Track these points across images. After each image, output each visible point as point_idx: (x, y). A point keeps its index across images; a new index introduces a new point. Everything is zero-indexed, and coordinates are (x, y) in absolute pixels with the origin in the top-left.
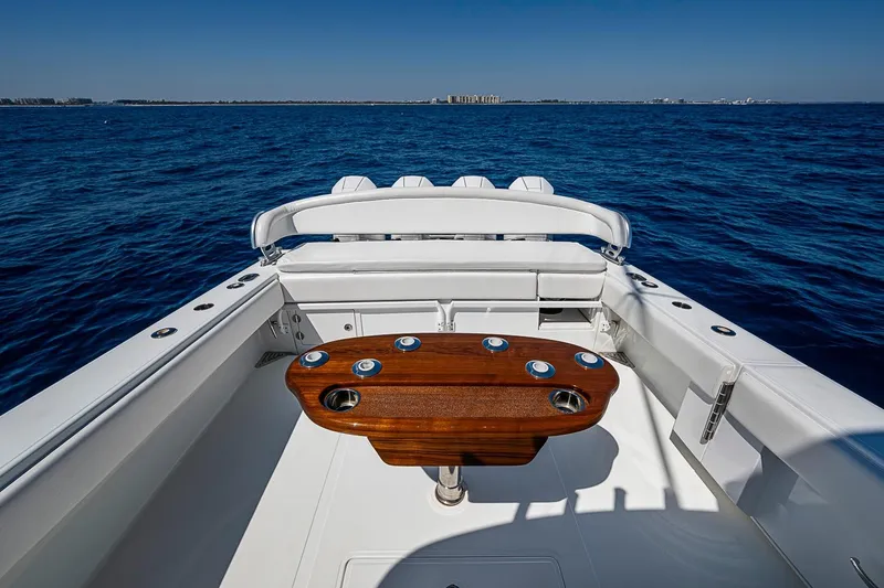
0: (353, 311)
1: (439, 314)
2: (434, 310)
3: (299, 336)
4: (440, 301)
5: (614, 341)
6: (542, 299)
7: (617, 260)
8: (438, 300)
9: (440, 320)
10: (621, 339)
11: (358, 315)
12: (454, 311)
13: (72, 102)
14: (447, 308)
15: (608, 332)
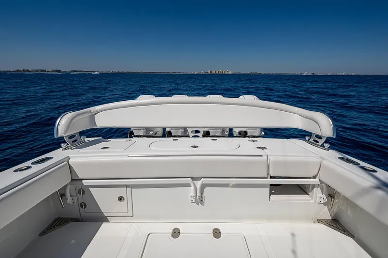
0: (126, 186)
1: (192, 188)
2: (188, 185)
3: (83, 205)
4: (193, 179)
5: (329, 210)
6: (271, 177)
7: (322, 146)
8: (192, 178)
9: (192, 194)
10: (335, 209)
11: (129, 189)
12: (203, 186)
13: (53, 71)
14: (199, 184)
15: (325, 204)
